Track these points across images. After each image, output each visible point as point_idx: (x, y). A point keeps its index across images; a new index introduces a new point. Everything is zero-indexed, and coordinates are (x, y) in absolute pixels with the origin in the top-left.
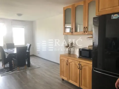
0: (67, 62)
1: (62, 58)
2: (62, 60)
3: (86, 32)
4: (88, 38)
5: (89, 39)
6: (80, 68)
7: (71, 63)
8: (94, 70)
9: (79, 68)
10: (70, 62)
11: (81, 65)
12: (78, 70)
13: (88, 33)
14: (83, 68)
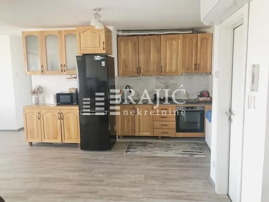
0: (38, 115)
1: (27, 111)
2: (27, 115)
3: (65, 71)
4: (67, 78)
5: (68, 80)
6: (61, 118)
7: (45, 116)
8: (81, 114)
9: (59, 118)
10: (43, 114)
11: (62, 113)
12: (59, 121)
13: (67, 72)
14: (65, 116)
